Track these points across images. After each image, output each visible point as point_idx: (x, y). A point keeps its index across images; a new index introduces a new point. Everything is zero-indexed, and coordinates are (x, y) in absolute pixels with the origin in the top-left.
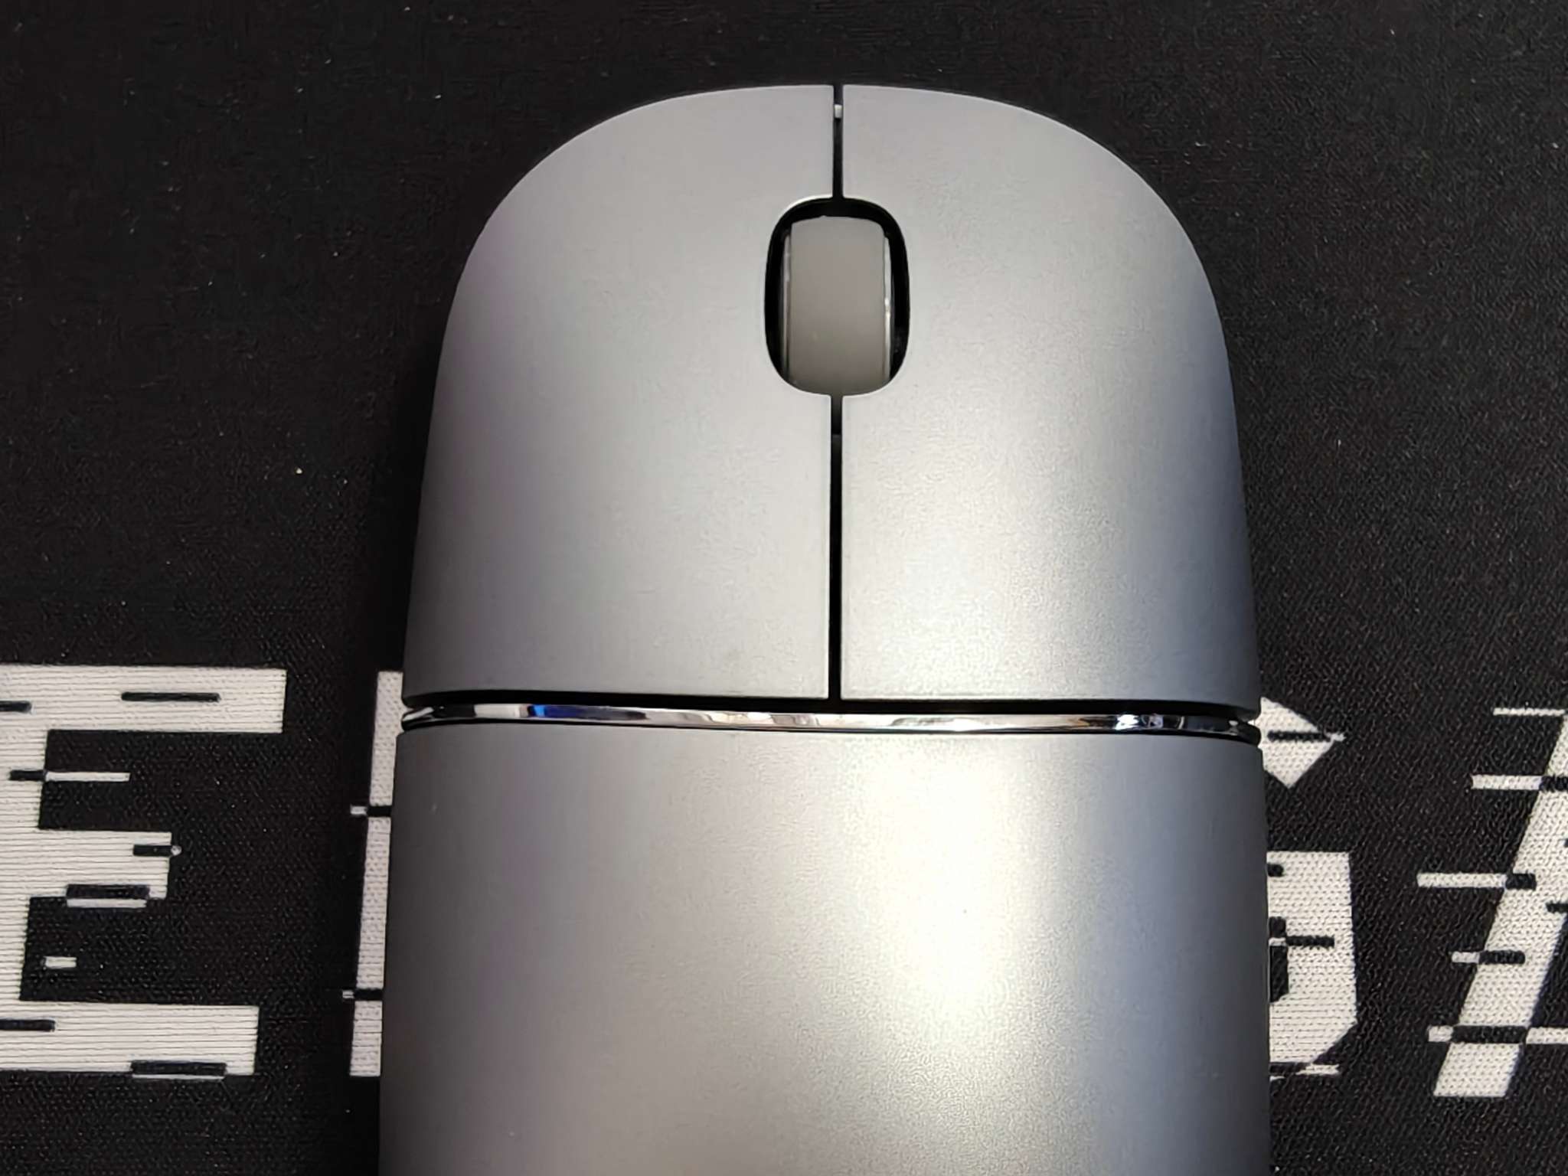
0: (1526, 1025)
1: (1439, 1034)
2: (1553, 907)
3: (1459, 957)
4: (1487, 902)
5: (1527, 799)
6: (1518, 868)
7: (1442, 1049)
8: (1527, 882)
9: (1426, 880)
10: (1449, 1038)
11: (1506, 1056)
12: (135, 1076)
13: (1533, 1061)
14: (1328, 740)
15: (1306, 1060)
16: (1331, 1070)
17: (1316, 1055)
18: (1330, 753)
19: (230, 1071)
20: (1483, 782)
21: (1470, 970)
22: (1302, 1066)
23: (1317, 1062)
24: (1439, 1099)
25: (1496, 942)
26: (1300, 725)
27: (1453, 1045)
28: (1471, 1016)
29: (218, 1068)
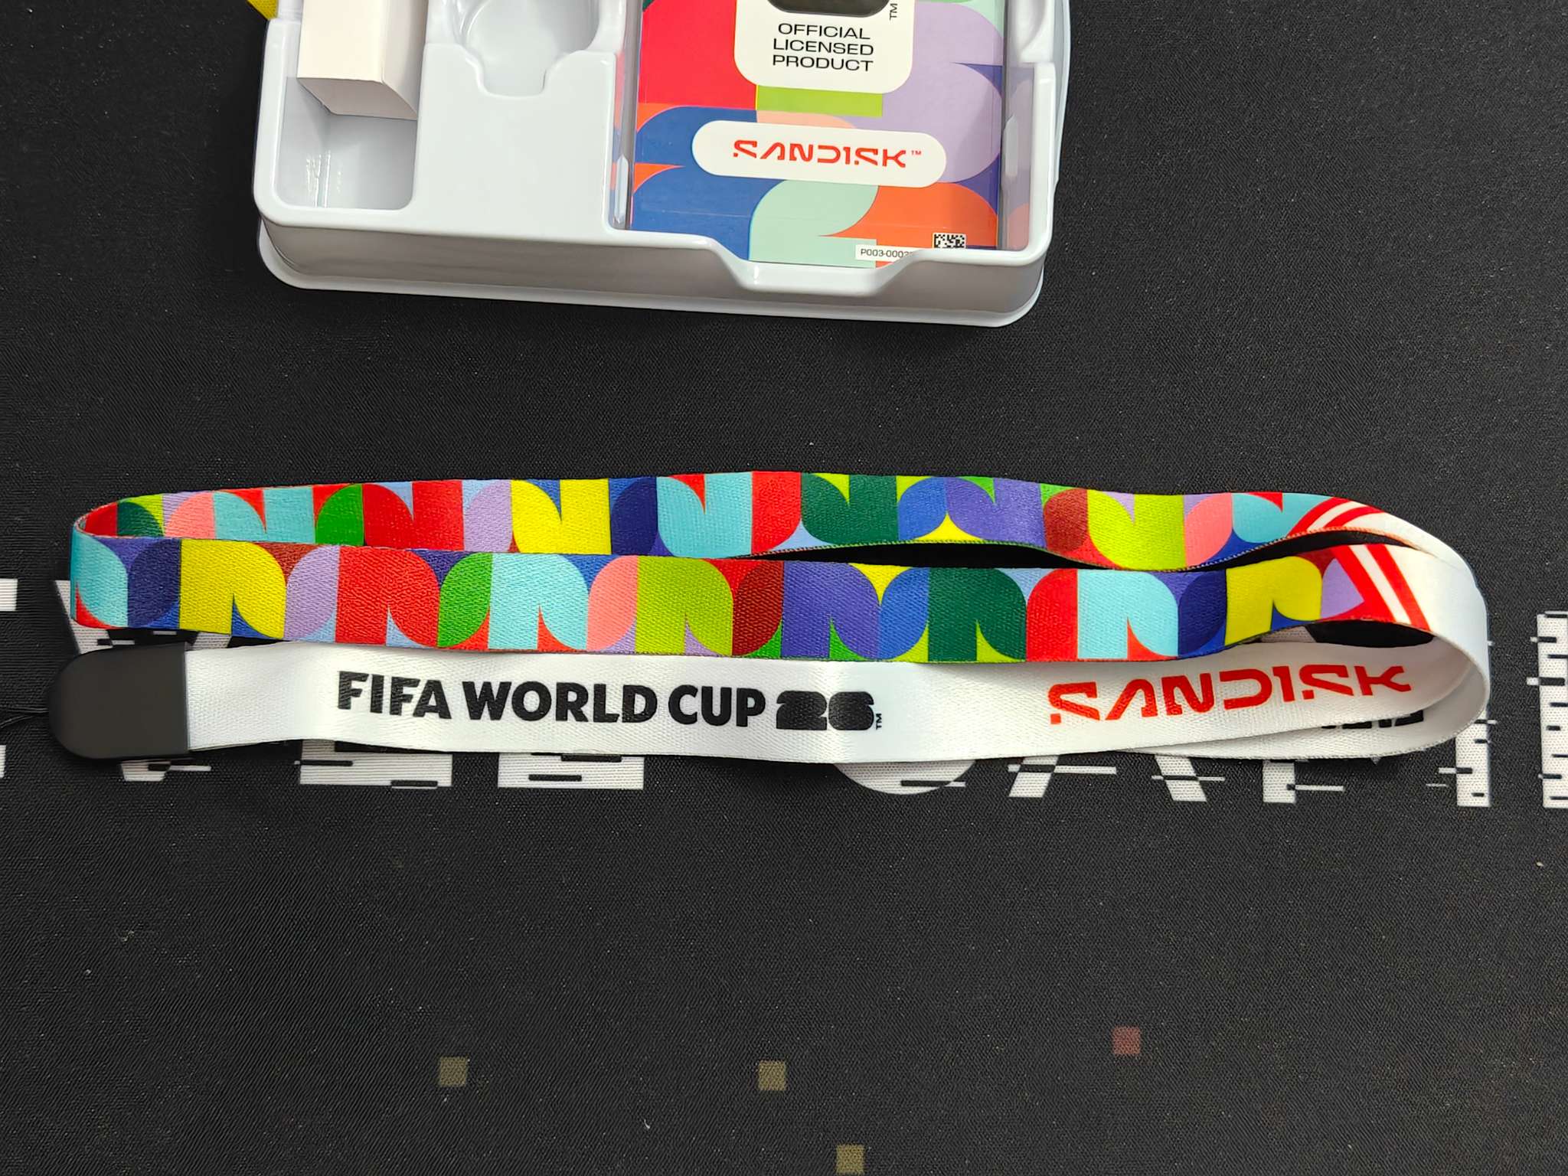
0: (1054, 764)
7: (1015, 775)
10: (1018, 770)
11: (1044, 778)
12: (393, 787)
13: (1057, 781)
15: (951, 780)
16: (962, 785)
17: (956, 777)
19: (439, 785)
22: (948, 782)
23: (956, 781)
24: (1012, 798)
27: (1019, 774)
29: (435, 783)
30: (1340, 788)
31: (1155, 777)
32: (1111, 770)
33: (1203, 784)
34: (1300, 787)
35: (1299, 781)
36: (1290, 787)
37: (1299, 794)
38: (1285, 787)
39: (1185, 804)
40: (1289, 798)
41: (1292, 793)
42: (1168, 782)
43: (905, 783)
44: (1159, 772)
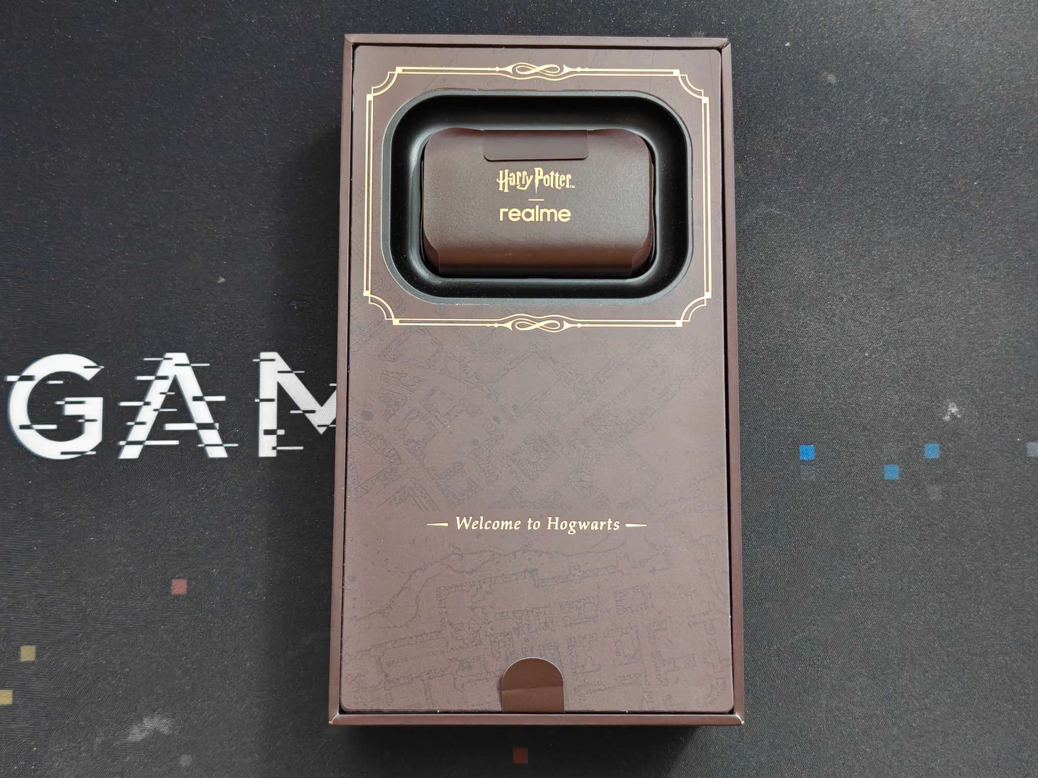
0: (145, 440)
1: (122, 443)
2: (155, 410)
3: (129, 423)
4: (137, 410)
5: (149, 383)
6: (147, 400)
7: (121, 447)
8: (147, 404)
9: (123, 404)
10: (124, 444)
11: (139, 448)
13: (146, 450)
14: (99, 368)
15: (87, 450)
16: (94, 453)
18: (101, 370)
20: (140, 378)
21: (131, 427)
22: (85, 452)
23: (91, 450)
24: (120, 459)
25: (139, 419)
26: (92, 364)
27: (125, 446)
28: (131, 438)
30: (301, 448)
31: (200, 445)
32: (176, 442)
33: (227, 449)
34: (279, 448)
35: (279, 445)
36: (274, 448)
37: (279, 452)
38: (271, 448)
39: (214, 460)
40: (273, 454)
41: (275, 451)
42: (208, 449)
43: (63, 453)
44: (201, 442)
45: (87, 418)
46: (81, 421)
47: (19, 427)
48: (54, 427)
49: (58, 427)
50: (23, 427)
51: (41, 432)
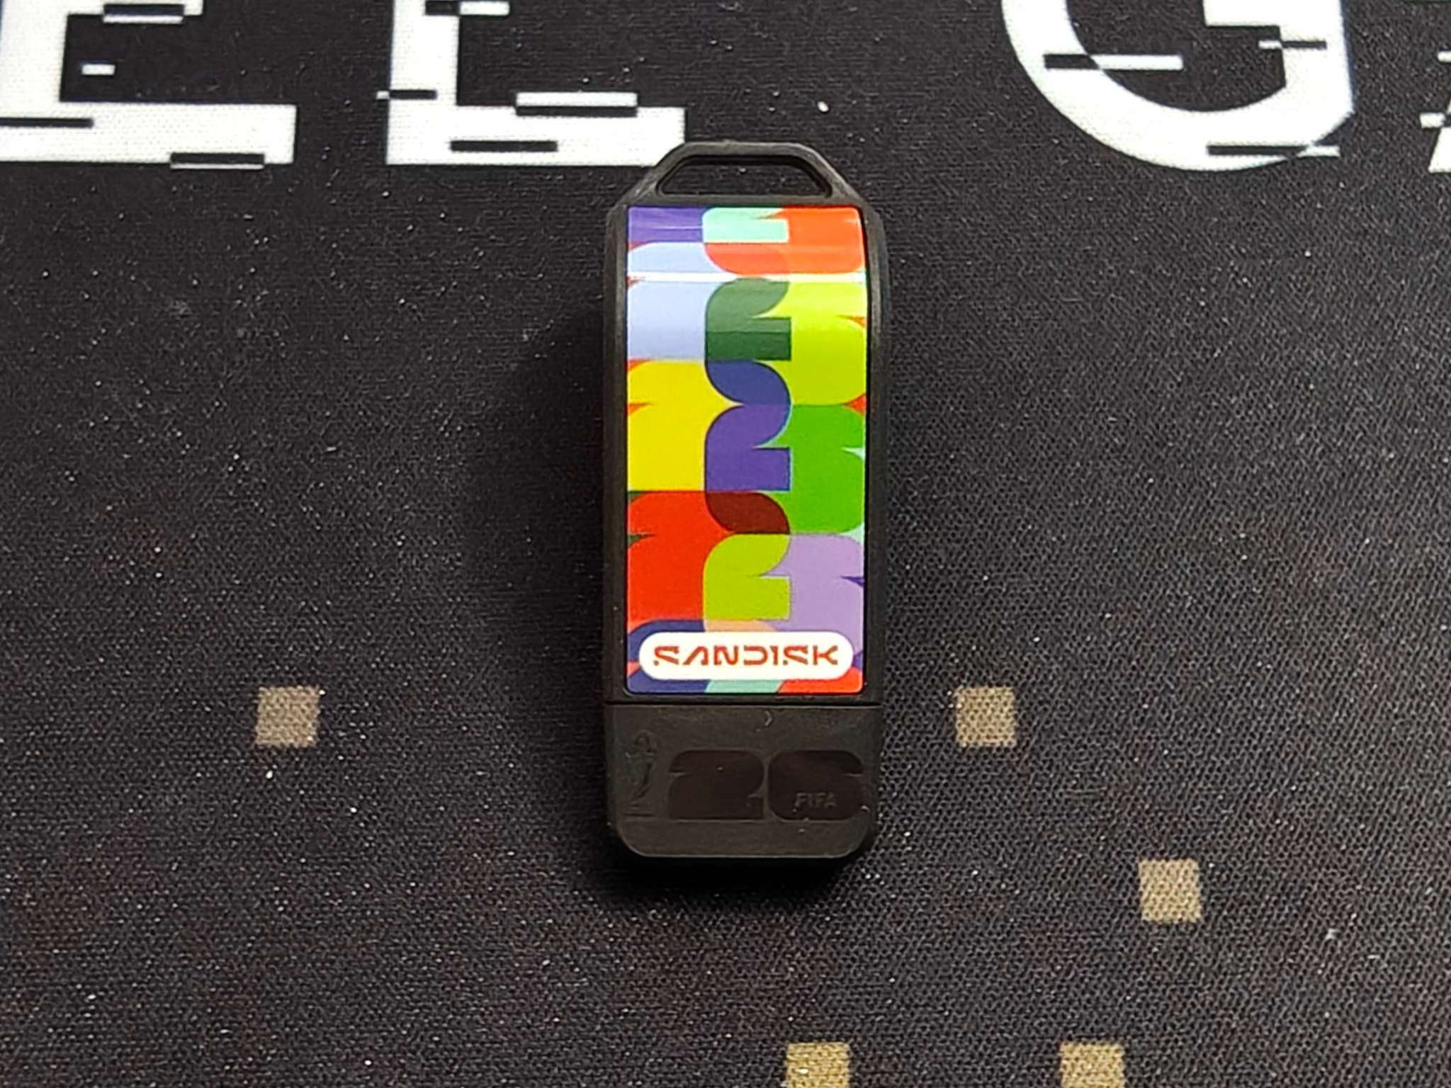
1: (1430, 120)
10: (1441, 124)
12: (174, 165)
24: (1434, 174)
27: (1444, 129)
29: (257, 158)
43: (1215, 150)
45: (1286, 35)
46: (1265, 45)
47: (1041, 62)
48: (1173, 63)
49: (1185, 63)
50: (1053, 61)
51: (1127, 79)
